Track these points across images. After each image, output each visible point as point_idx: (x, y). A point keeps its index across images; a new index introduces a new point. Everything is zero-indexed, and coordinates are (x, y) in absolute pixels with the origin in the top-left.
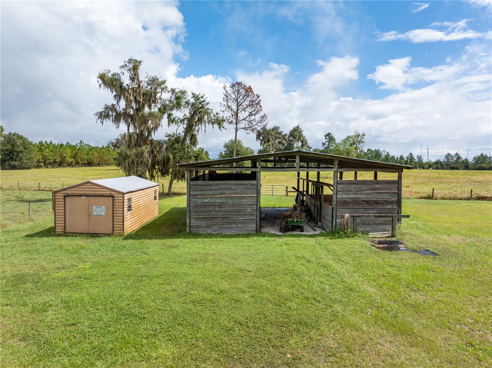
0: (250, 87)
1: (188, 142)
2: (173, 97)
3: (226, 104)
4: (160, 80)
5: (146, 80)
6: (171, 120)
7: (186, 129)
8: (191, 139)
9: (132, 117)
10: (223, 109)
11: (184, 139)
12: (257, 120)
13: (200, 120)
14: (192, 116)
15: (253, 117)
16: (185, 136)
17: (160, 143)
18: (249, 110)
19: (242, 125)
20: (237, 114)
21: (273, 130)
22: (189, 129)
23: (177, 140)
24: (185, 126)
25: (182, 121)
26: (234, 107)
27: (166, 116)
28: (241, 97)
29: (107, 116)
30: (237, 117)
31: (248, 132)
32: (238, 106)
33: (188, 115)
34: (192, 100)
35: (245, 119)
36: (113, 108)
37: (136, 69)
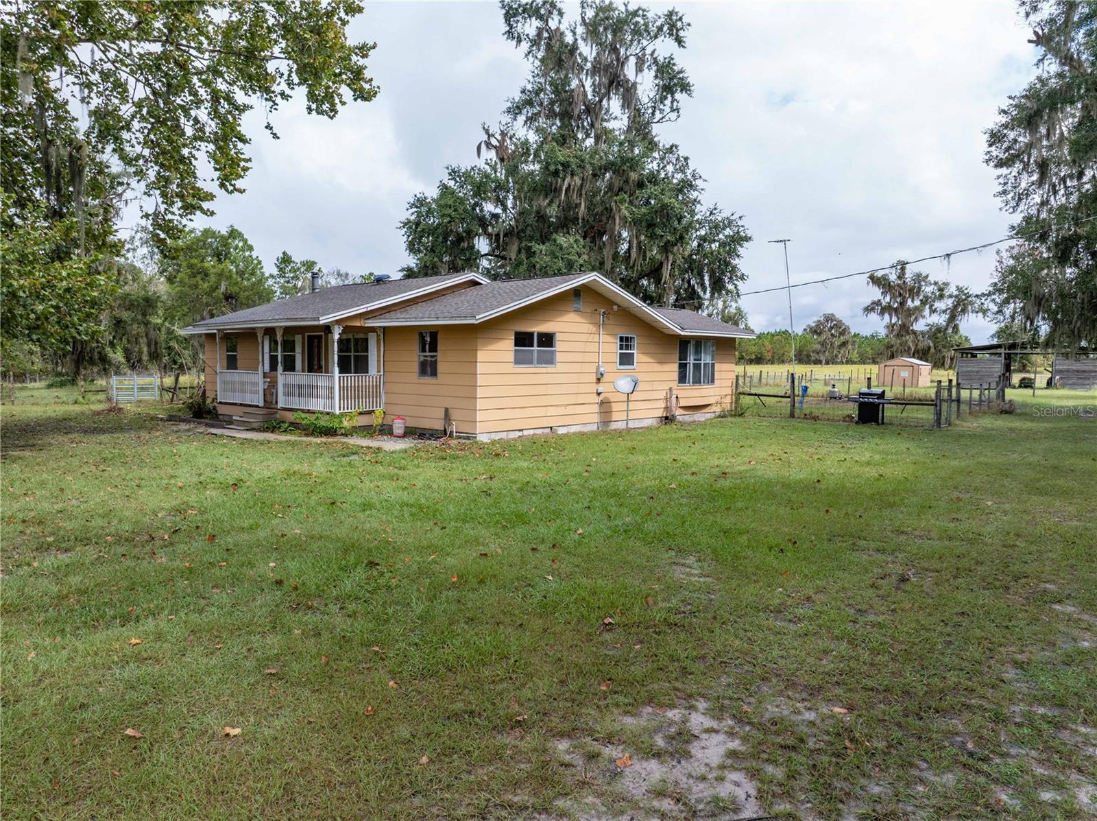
1: (950, 330)
2: (936, 288)
4: (924, 275)
5: (911, 276)
6: (933, 311)
7: (949, 319)
8: (954, 328)
9: (896, 310)
11: (946, 329)
13: (963, 311)
14: (955, 307)
16: (947, 325)
17: (922, 333)
22: (952, 318)
23: (939, 330)
24: (947, 316)
25: (944, 312)
27: (927, 306)
29: (873, 309)
33: (951, 305)
34: (956, 293)
36: (878, 303)
37: (903, 269)
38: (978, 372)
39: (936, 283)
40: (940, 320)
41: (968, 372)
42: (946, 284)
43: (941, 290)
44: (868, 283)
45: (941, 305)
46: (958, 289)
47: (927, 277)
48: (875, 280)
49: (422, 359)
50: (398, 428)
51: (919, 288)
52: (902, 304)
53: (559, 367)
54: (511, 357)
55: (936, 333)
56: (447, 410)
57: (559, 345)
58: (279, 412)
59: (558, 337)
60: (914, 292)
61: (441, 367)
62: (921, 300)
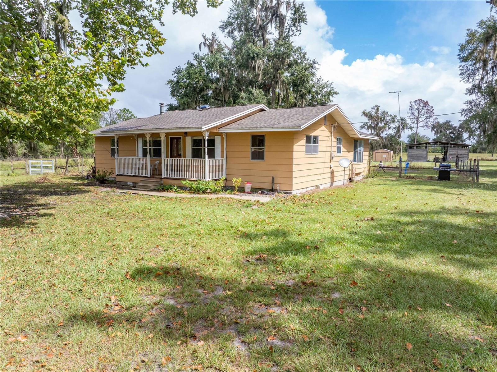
0: (427, 101)
3: (411, 112)
5: (381, 112)
6: (389, 128)
8: (399, 136)
9: (374, 128)
10: (409, 115)
11: (396, 136)
12: (431, 121)
13: (403, 128)
14: (399, 126)
15: (428, 120)
16: (396, 134)
17: (385, 138)
18: (426, 115)
19: (420, 124)
20: (418, 118)
21: (445, 124)
22: (398, 131)
23: (392, 136)
24: (396, 131)
25: (395, 128)
26: (417, 115)
27: (387, 126)
28: (421, 108)
29: (364, 127)
30: (418, 120)
31: (425, 128)
32: (419, 113)
33: (397, 126)
35: (423, 121)
36: (366, 124)
37: (378, 109)
38: (416, 155)
39: (391, 116)
40: (392, 132)
41: (413, 155)
42: (396, 116)
43: (393, 119)
44: (362, 115)
45: (393, 125)
46: (401, 119)
47: (387, 113)
48: (365, 114)
49: (253, 150)
50: (248, 188)
51: (384, 118)
52: (377, 125)
53: (320, 154)
54: (303, 149)
55: (391, 138)
56: (273, 178)
57: (320, 143)
58: (163, 180)
59: (320, 138)
60: (382, 119)
61: (266, 155)
62: (384, 123)
